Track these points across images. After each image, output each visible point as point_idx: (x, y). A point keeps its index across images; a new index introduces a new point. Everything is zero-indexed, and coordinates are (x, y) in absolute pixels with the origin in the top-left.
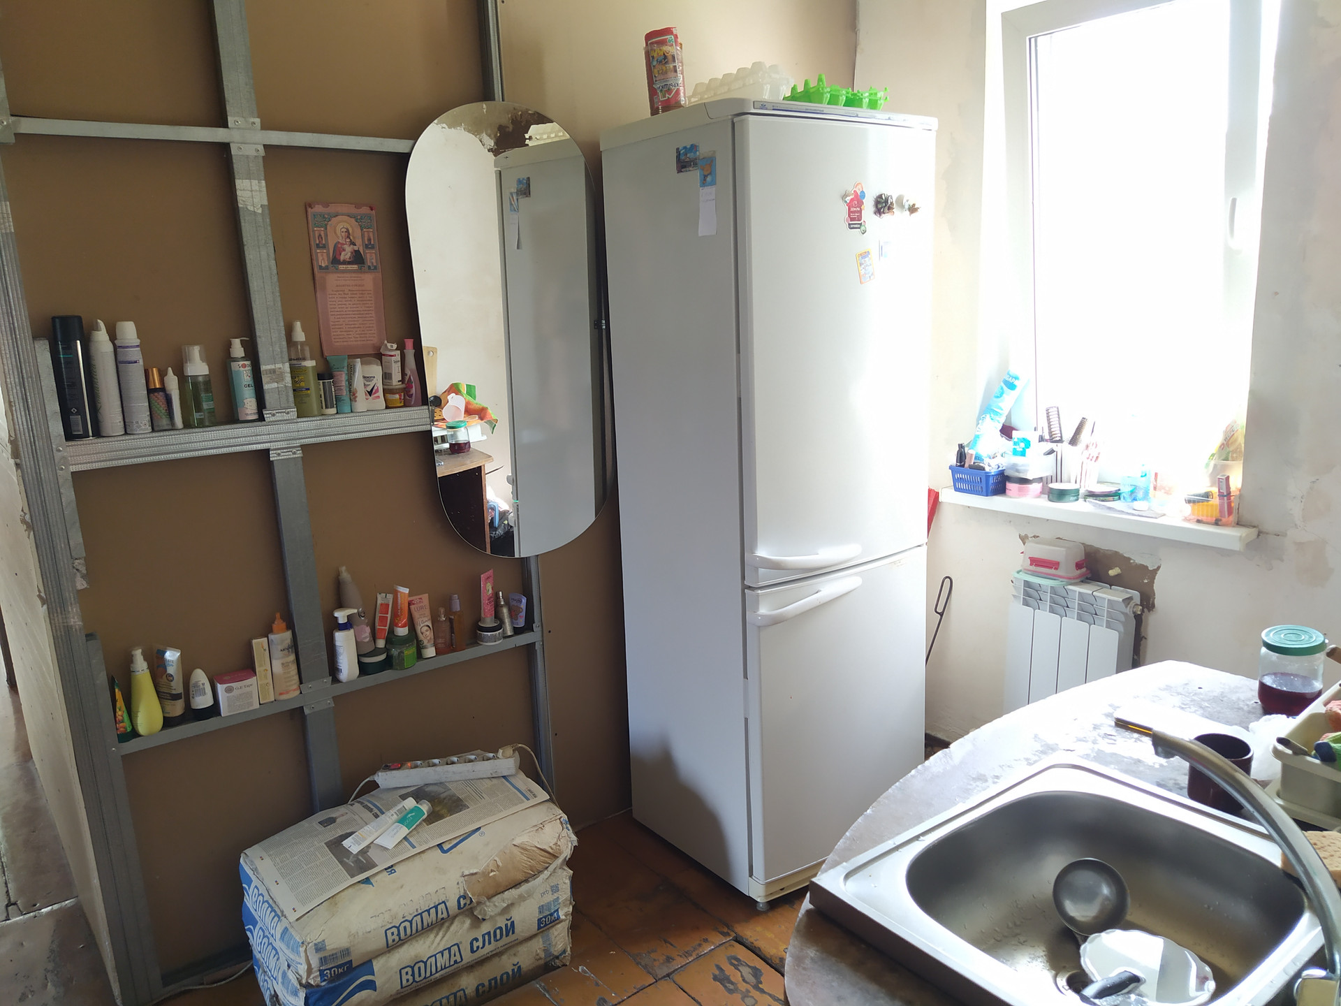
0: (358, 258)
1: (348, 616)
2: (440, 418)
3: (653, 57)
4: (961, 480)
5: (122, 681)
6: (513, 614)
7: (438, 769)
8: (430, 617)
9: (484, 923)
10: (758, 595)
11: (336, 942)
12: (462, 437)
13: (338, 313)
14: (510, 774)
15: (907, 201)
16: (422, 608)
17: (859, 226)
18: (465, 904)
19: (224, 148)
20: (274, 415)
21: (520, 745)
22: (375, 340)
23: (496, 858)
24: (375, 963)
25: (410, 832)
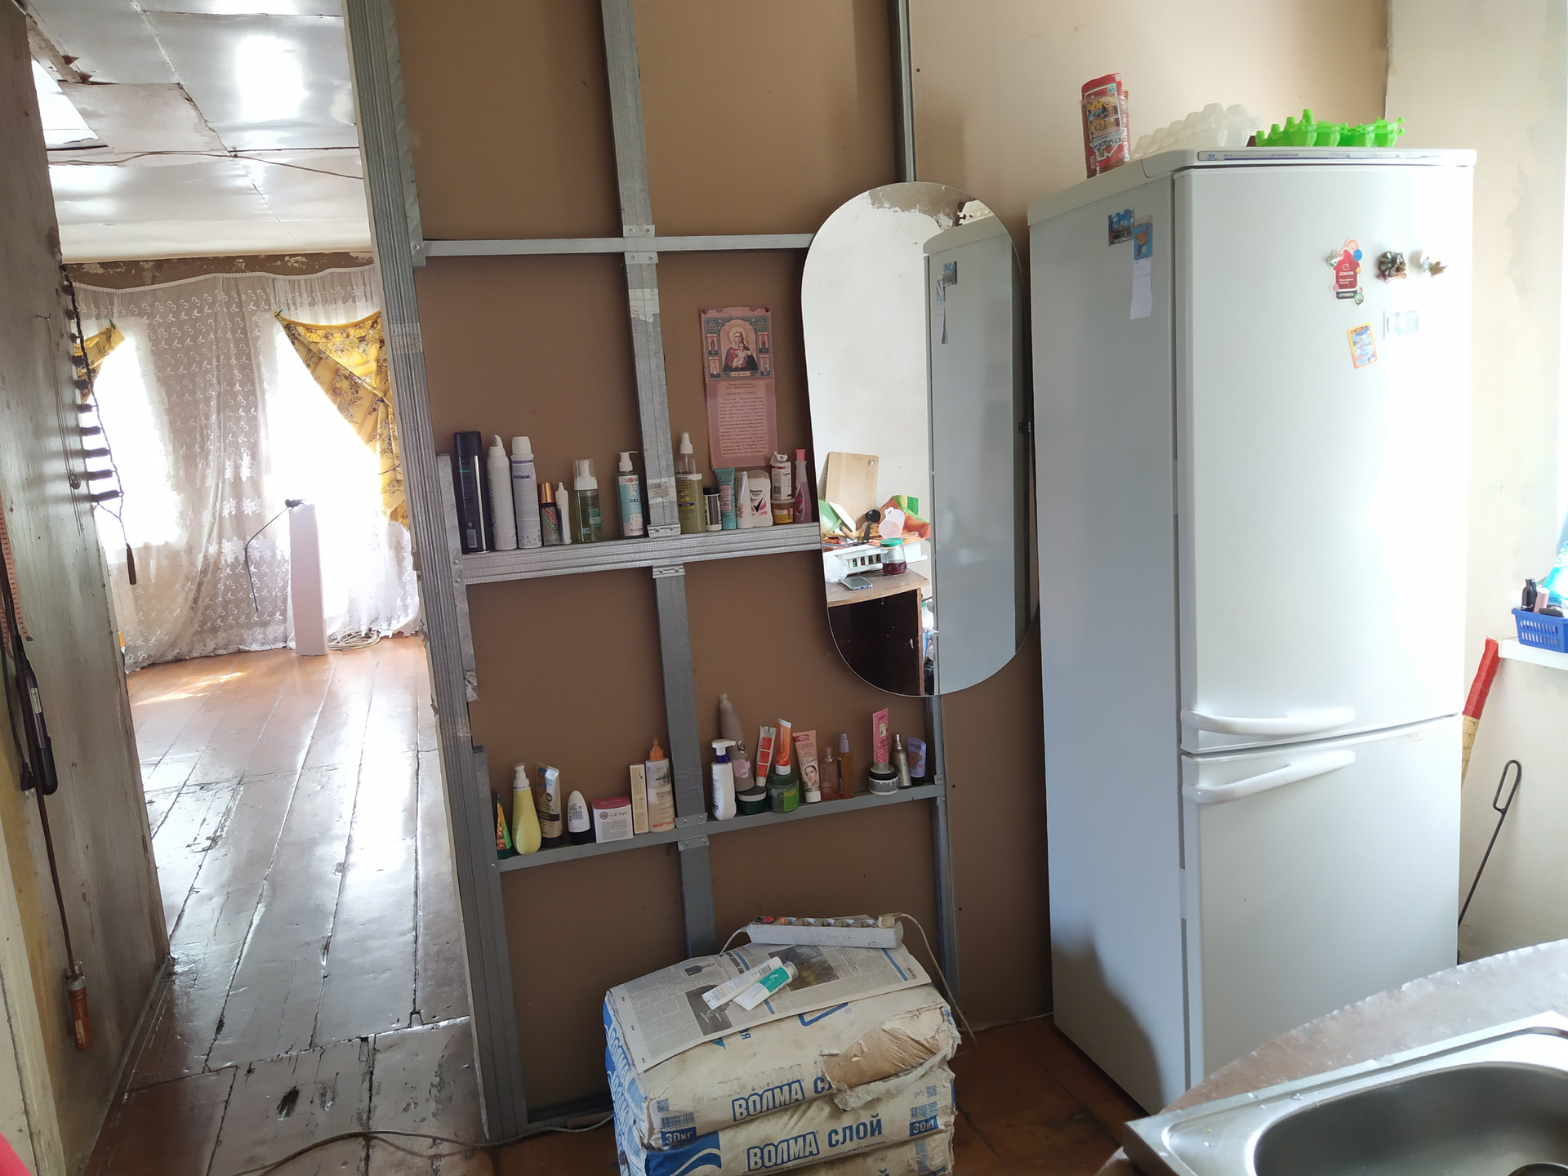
0: (751, 364)
1: (726, 748)
2: (876, 534)
3: (1090, 111)
4: (1526, 629)
5: (504, 798)
6: (912, 762)
7: (812, 929)
8: (816, 757)
9: (846, 1114)
10: (1197, 764)
11: (680, 1104)
12: (898, 557)
13: (729, 423)
14: (890, 947)
15: (1428, 258)
16: (808, 745)
17: (1352, 294)
18: (823, 1088)
19: (619, 257)
20: (657, 531)
21: (904, 915)
22: (766, 451)
23: (861, 1042)
24: (721, 1135)
25: (772, 996)
